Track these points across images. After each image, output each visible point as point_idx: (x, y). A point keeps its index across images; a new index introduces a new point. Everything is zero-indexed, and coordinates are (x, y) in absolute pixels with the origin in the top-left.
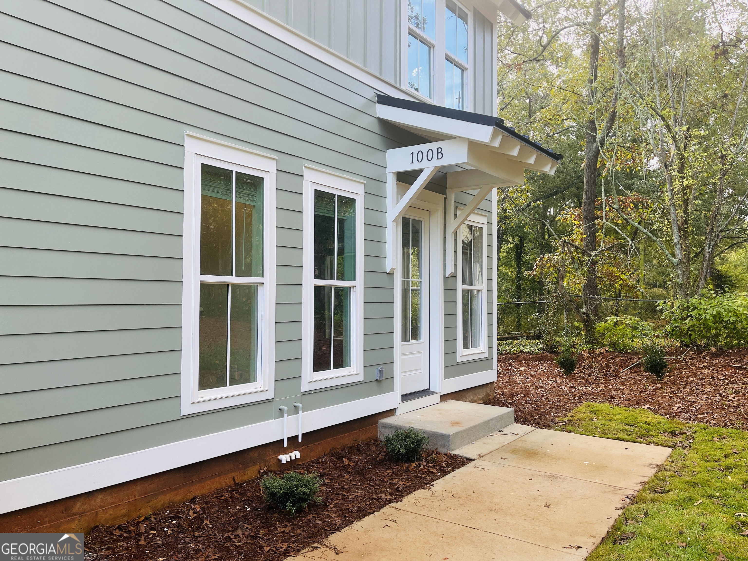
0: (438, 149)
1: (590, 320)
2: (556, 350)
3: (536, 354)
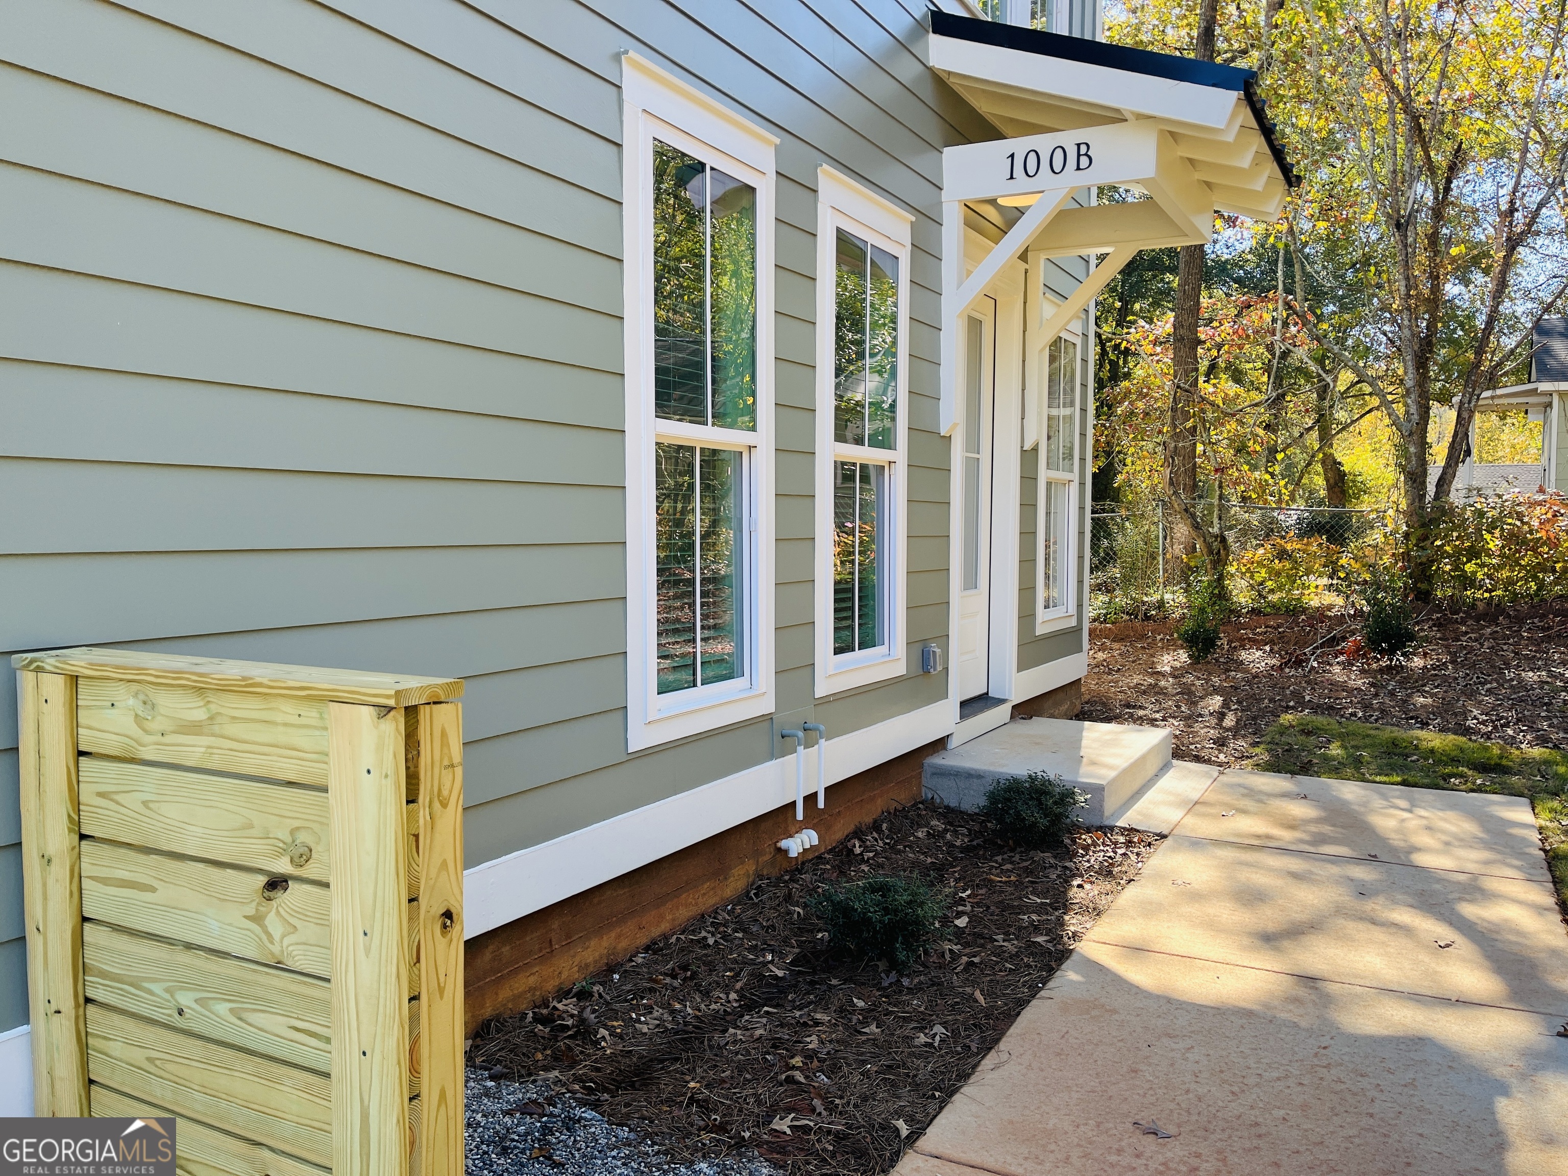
0: (1079, 145)
1: (1225, 549)
2: (1153, 612)
3: (1113, 623)
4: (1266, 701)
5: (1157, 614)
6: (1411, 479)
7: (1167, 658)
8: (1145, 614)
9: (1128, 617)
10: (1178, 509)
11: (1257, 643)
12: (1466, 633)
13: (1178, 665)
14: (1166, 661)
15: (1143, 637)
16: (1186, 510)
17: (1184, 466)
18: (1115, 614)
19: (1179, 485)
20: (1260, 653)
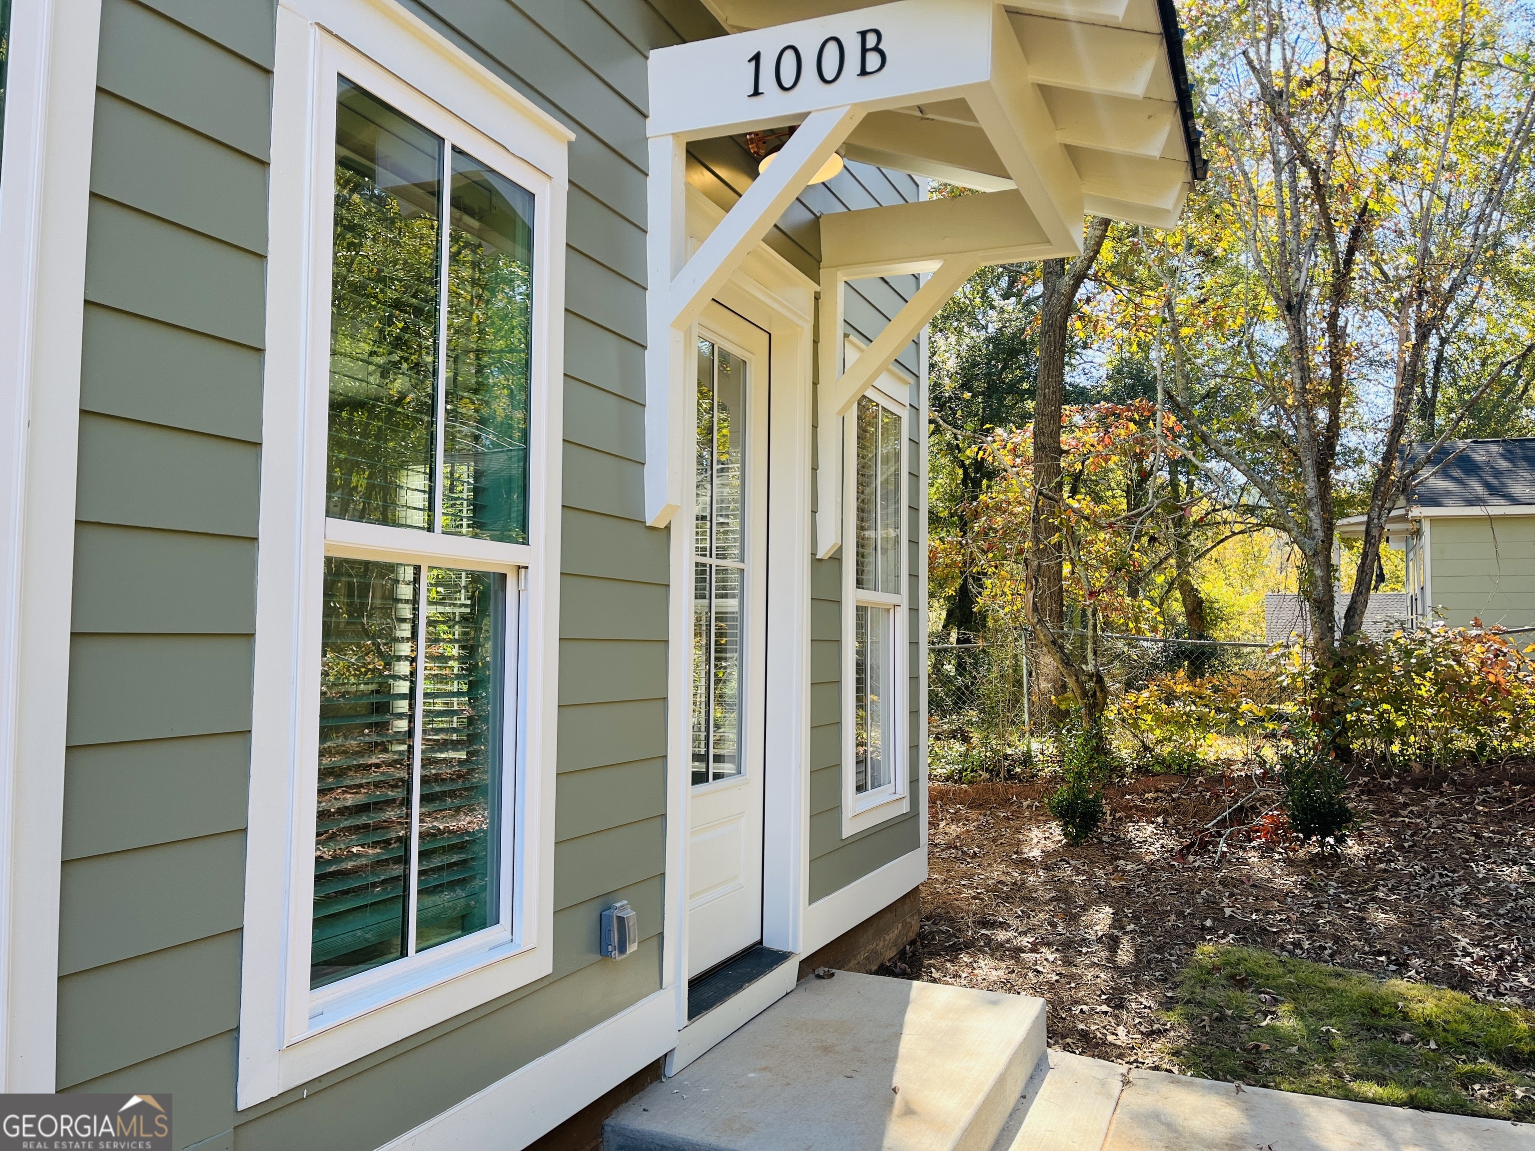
0: (863, 34)
1: (1102, 691)
2: (1018, 770)
3: (970, 782)
4: (1173, 917)
5: (1023, 772)
6: (1319, 608)
7: (1036, 834)
8: (1009, 771)
9: (987, 775)
10: (1044, 641)
11: (1148, 814)
12: (1405, 805)
13: (1051, 846)
14: (1035, 840)
15: (1006, 802)
16: (1054, 643)
17: (1049, 589)
18: (972, 771)
19: (1045, 610)
20: (1150, 828)
